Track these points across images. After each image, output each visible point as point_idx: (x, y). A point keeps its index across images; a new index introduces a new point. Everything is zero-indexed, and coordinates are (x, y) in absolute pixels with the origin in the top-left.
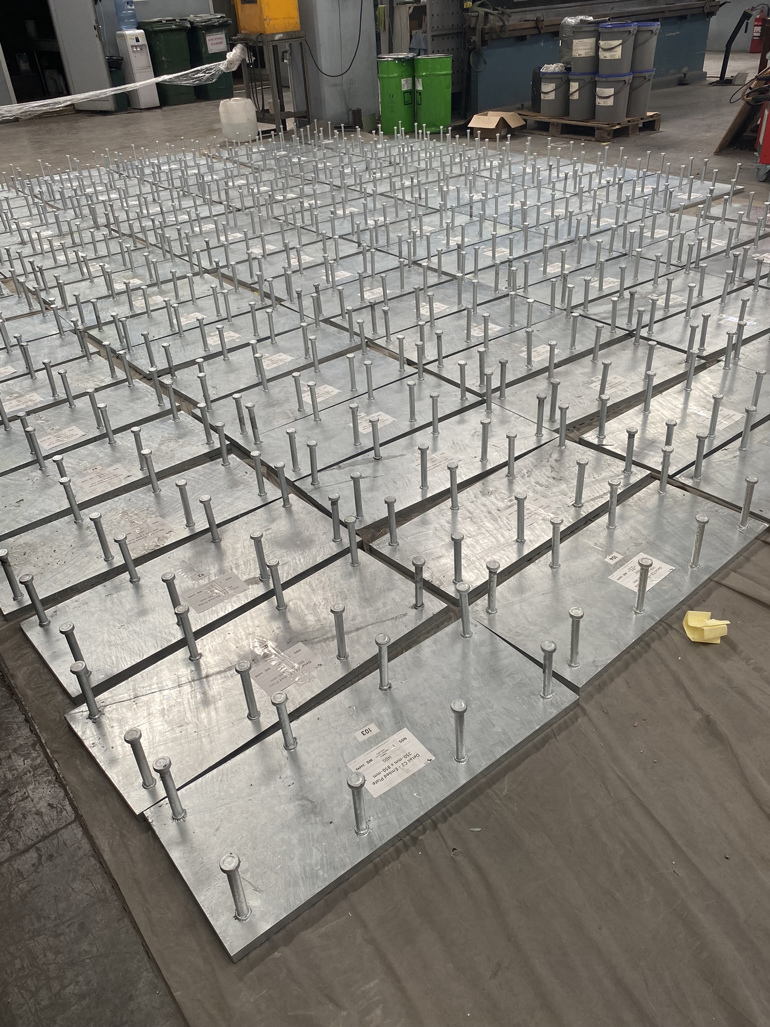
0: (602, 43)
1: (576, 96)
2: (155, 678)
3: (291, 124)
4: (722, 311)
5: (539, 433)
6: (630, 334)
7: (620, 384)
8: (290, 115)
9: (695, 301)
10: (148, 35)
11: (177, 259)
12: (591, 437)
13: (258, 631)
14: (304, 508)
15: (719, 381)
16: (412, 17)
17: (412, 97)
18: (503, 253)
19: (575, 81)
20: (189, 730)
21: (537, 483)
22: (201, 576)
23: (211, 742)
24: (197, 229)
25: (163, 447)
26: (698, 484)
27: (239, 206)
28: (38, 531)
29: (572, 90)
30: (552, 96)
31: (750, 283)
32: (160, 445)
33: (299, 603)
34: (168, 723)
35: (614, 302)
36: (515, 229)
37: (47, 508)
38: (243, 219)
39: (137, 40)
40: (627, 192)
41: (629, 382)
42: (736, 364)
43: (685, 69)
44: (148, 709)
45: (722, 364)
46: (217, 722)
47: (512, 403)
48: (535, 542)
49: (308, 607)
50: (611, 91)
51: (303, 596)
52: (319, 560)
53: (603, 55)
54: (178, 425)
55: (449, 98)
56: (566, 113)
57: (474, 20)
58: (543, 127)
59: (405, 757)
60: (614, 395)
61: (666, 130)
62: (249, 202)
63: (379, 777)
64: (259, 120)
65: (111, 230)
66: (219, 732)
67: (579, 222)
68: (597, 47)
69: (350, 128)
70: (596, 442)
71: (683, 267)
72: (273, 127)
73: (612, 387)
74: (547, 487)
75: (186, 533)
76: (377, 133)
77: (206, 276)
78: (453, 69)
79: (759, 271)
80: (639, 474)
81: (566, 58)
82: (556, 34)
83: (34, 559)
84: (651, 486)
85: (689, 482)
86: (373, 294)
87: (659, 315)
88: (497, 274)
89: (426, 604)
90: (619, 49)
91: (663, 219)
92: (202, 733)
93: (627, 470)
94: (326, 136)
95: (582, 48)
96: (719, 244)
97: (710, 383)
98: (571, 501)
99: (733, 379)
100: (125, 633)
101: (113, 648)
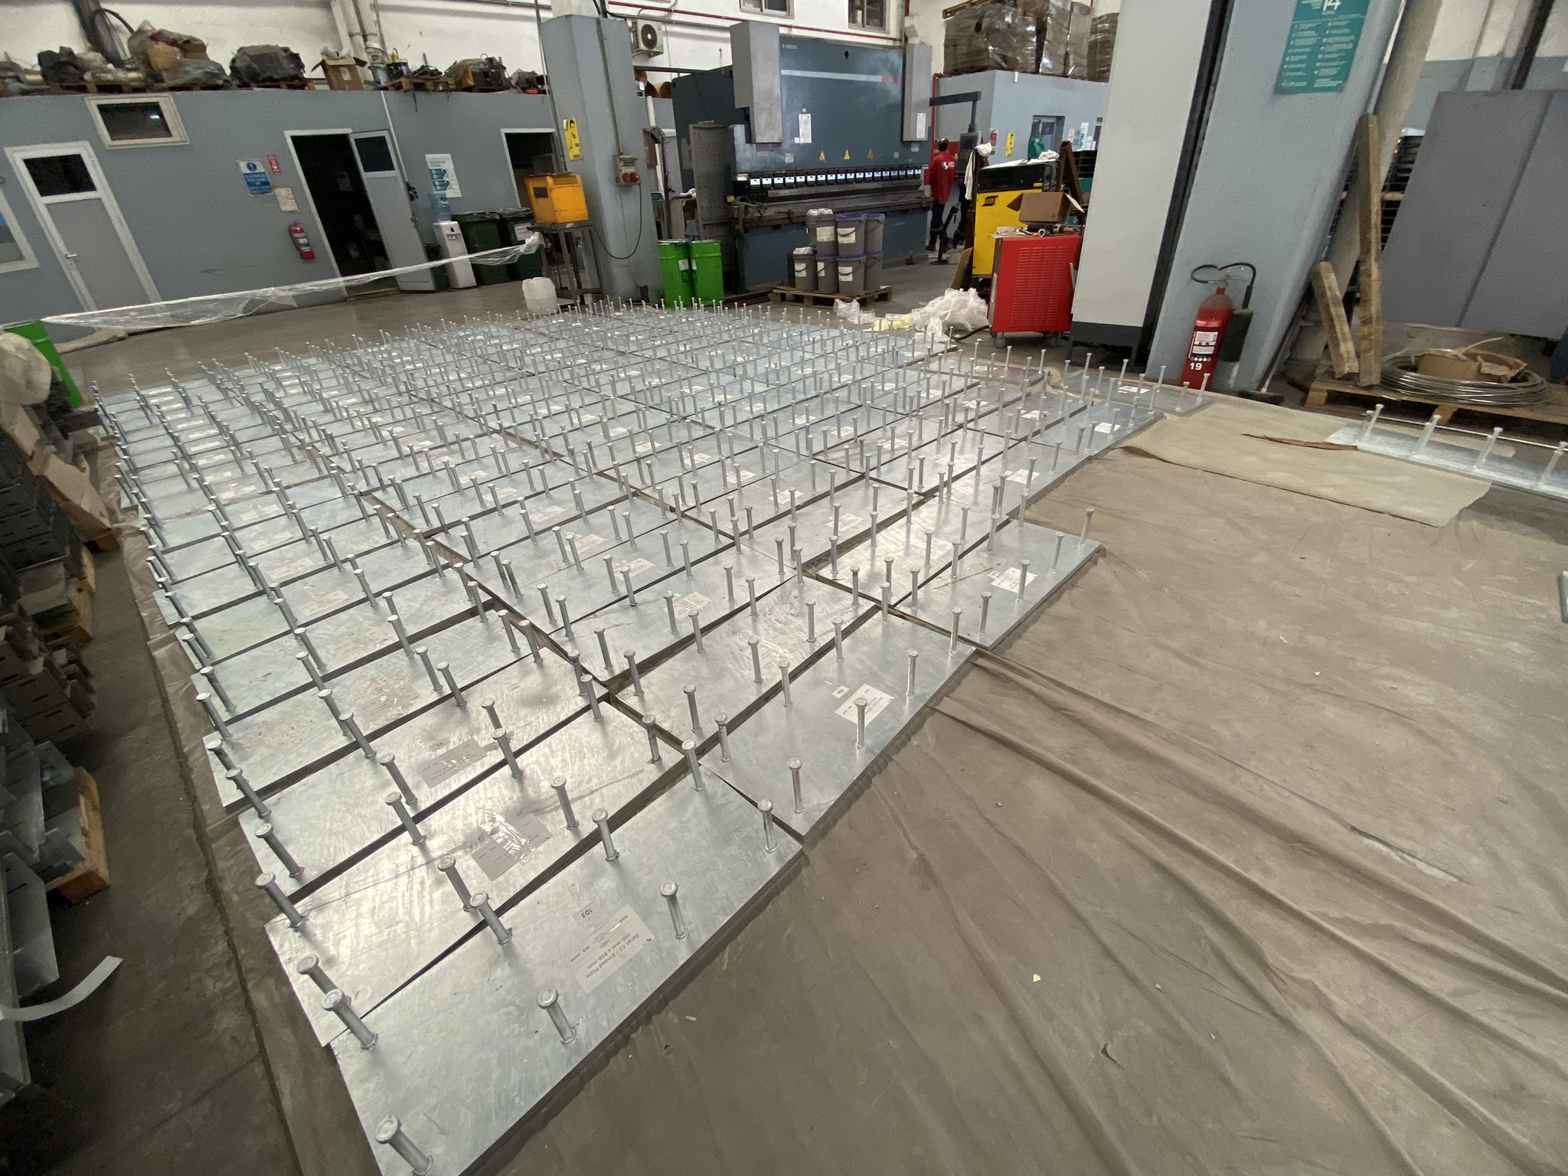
0: (839, 230)
1: (823, 274)
2: (372, 871)
3: (588, 299)
4: (938, 451)
5: (781, 572)
6: (862, 476)
7: (852, 521)
8: (588, 291)
9: (915, 444)
10: (462, 226)
11: (469, 421)
12: (826, 572)
13: (489, 805)
14: (555, 662)
15: (935, 515)
16: (685, 209)
17: (690, 276)
18: (758, 407)
19: (821, 261)
20: (399, 931)
21: (777, 620)
22: (440, 745)
23: (419, 944)
24: (491, 393)
25: (425, 608)
26: (916, 612)
27: (532, 371)
28: (279, 707)
29: (819, 269)
30: (804, 274)
31: (960, 426)
32: (422, 604)
33: (536, 768)
34: (377, 924)
35: (847, 450)
36: (771, 387)
37: (294, 680)
38: (533, 383)
39: (452, 230)
40: (862, 353)
41: (860, 519)
42: (948, 498)
43: (911, 252)
44: (358, 908)
45: (937, 499)
46: (430, 917)
47: (760, 544)
48: (771, 680)
49: (543, 771)
50: (849, 269)
51: (542, 759)
52: (563, 718)
53: (841, 240)
54: (445, 582)
55: (721, 276)
56: (816, 288)
57: (736, 212)
58: (799, 300)
59: (624, 939)
60: (846, 533)
61: (896, 299)
62: (542, 369)
63: (594, 968)
64: (559, 296)
65: (410, 396)
66: (431, 930)
67: (821, 379)
68: (836, 234)
69: (637, 302)
70: (830, 577)
71: (907, 415)
72: (572, 302)
73: (845, 524)
74: (785, 623)
75: (435, 697)
76: (660, 306)
77: (495, 435)
78: (722, 251)
79: (966, 417)
80: (866, 606)
81: (812, 243)
82: (804, 224)
83: (268, 739)
84: (875, 616)
85: (908, 611)
86: (643, 448)
87: (885, 458)
88: (751, 427)
89: (663, 758)
90: (854, 235)
91: (890, 375)
92: (412, 934)
93: (855, 603)
94: (617, 308)
95: (824, 234)
96: (936, 394)
97: (927, 517)
98: (805, 637)
99: (947, 512)
100: (349, 818)
101: (333, 837)
